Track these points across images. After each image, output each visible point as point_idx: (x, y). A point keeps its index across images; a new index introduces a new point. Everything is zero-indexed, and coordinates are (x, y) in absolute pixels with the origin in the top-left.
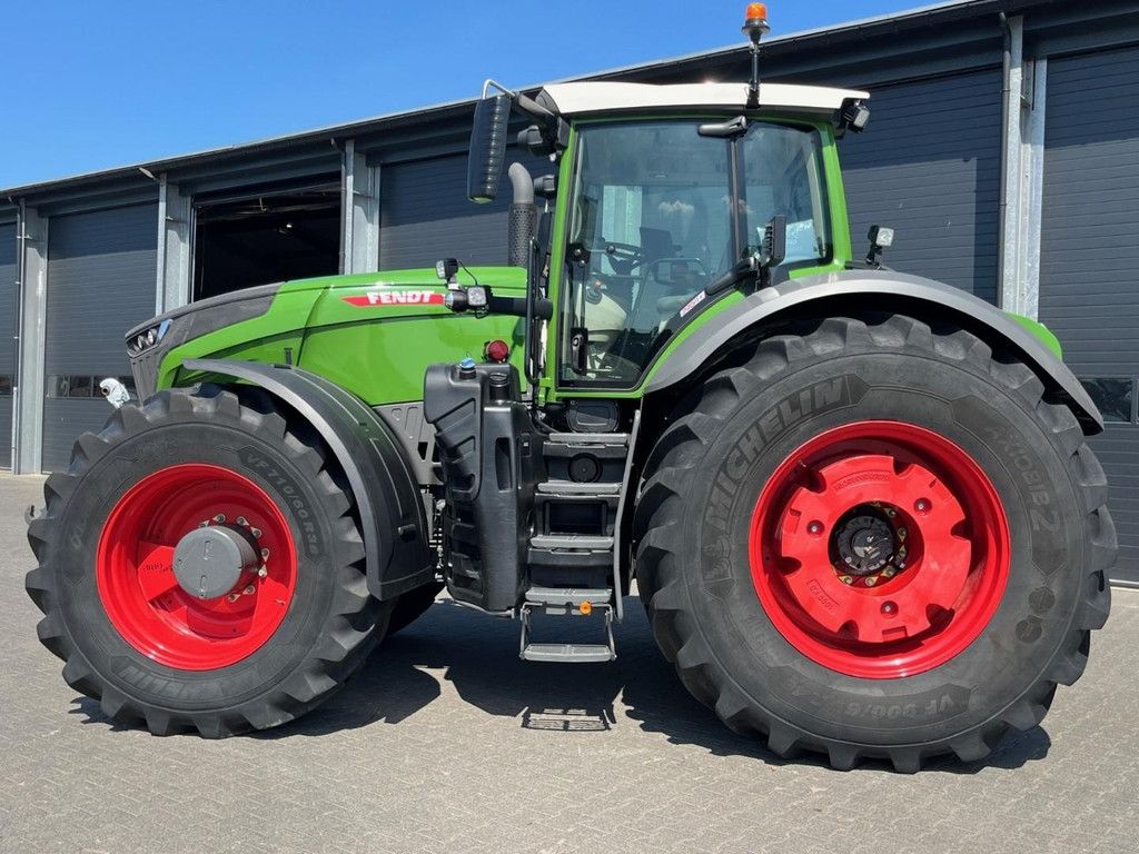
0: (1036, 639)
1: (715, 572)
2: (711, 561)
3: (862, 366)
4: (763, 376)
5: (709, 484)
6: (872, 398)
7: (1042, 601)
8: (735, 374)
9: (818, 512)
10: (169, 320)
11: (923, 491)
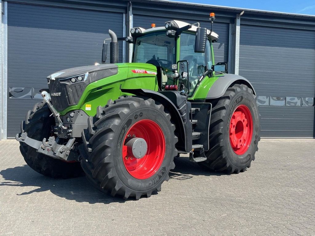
0: (256, 144)
3: (243, 94)
6: (243, 100)
7: (256, 137)
9: (234, 123)
10: (88, 73)
11: (244, 118)
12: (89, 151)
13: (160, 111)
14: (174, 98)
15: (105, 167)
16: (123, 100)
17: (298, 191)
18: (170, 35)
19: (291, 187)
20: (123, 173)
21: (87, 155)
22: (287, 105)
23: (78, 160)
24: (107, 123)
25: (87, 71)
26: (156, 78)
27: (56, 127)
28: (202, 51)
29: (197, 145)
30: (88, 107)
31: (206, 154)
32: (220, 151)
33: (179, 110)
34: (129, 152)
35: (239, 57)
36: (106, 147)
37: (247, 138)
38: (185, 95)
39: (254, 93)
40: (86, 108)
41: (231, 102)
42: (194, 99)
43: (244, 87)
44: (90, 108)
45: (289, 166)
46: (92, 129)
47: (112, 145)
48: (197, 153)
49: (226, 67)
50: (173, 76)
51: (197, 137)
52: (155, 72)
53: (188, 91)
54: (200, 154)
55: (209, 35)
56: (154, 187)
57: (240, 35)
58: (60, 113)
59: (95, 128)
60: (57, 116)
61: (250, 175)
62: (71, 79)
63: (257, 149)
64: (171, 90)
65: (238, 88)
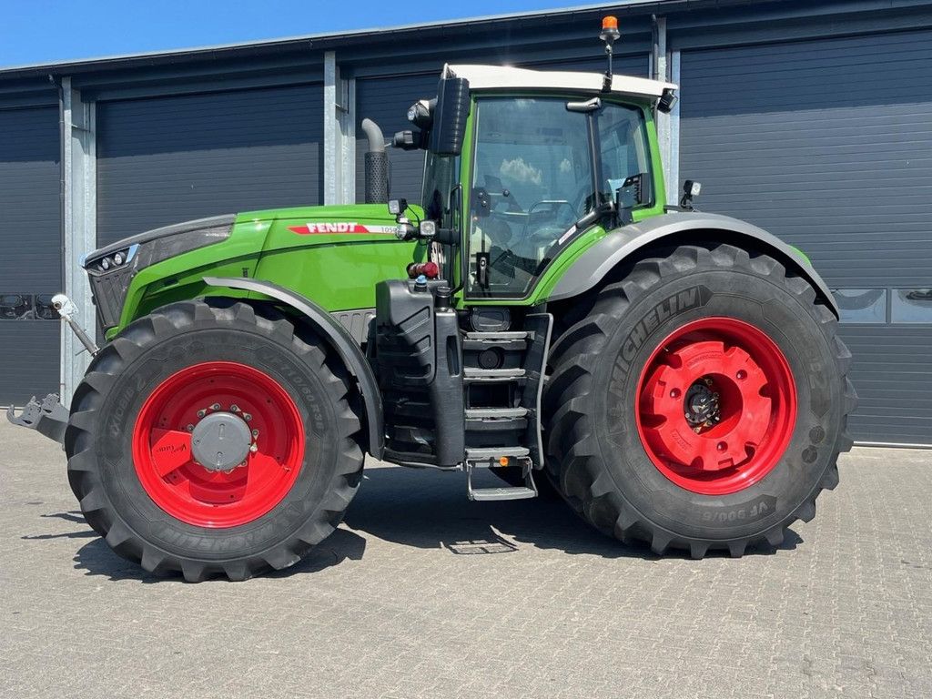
0: (813, 461)
1: (615, 427)
2: (613, 420)
3: (708, 279)
4: (644, 286)
5: (612, 364)
6: (714, 302)
7: (816, 435)
8: (626, 285)
9: (678, 383)
10: (137, 244)
11: (743, 365)
20: (131, 503)
41: (632, 306)
47: (93, 427)
62: (100, 261)
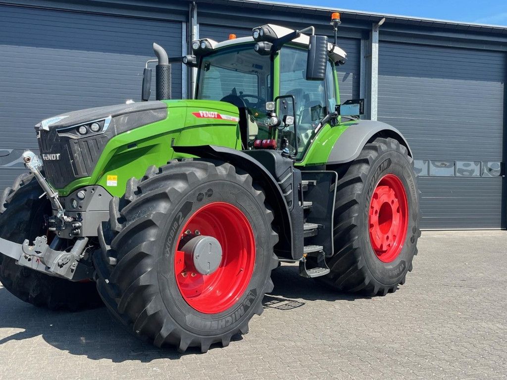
0: (414, 242)
3: (391, 155)
6: (391, 166)
7: (415, 230)
8: (369, 157)
9: (377, 207)
10: (110, 117)
11: (393, 198)
12: (111, 263)
13: (245, 186)
14: (270, 162)
15: (141, 294)
16: (176, 166)
17: (495, 328)
18: (262, 51)
19: (482, 319)
20: (176, 305)
21: (107, 271)
22: (458, 175)
23: (94, 278)
24: (143, 209)
25: (109, 113)
26: (237, 127)
27: (52, 219)
28: (320, 77)
29: (312, 246)
30: (112, 181)
31: (329, 262)
32: (352, 256)
33: (279, 185)
34: (188, 263)
35: (377, 96)
36: (142, 256)
37: (398, 232)
38: (290, 157)
39: (409, 154)
40: (108, 182)
41: (371, 168)
42: (306, 165)
43: (393, 142)
44: (116, 182)
45: (470, 279)
46: (116, 221)
47: (155, 252)
48: (312, 261)
49: (362, 108)
50: (269, 124)
51: (312, 233)
52: (235, 116)
53: (295, 151)
54: (318, 262)
55: (330, 52)
56: (235, 327)
57: (379, 59)
58: (59, 192)
59: (122, 220)
60: (54, 198)
61: (406, 298)
62: (78, 128)
63: (415, 252)
64: (265, 149)
65: (382, 144)
